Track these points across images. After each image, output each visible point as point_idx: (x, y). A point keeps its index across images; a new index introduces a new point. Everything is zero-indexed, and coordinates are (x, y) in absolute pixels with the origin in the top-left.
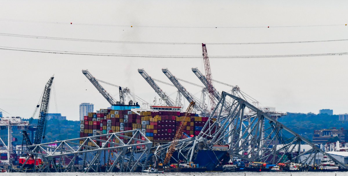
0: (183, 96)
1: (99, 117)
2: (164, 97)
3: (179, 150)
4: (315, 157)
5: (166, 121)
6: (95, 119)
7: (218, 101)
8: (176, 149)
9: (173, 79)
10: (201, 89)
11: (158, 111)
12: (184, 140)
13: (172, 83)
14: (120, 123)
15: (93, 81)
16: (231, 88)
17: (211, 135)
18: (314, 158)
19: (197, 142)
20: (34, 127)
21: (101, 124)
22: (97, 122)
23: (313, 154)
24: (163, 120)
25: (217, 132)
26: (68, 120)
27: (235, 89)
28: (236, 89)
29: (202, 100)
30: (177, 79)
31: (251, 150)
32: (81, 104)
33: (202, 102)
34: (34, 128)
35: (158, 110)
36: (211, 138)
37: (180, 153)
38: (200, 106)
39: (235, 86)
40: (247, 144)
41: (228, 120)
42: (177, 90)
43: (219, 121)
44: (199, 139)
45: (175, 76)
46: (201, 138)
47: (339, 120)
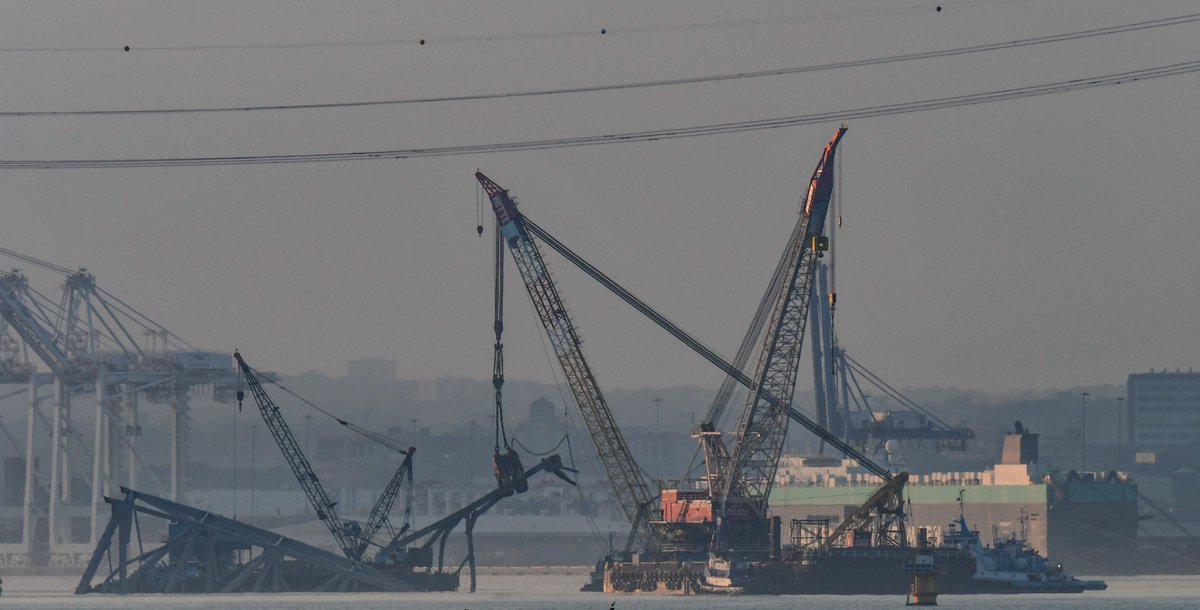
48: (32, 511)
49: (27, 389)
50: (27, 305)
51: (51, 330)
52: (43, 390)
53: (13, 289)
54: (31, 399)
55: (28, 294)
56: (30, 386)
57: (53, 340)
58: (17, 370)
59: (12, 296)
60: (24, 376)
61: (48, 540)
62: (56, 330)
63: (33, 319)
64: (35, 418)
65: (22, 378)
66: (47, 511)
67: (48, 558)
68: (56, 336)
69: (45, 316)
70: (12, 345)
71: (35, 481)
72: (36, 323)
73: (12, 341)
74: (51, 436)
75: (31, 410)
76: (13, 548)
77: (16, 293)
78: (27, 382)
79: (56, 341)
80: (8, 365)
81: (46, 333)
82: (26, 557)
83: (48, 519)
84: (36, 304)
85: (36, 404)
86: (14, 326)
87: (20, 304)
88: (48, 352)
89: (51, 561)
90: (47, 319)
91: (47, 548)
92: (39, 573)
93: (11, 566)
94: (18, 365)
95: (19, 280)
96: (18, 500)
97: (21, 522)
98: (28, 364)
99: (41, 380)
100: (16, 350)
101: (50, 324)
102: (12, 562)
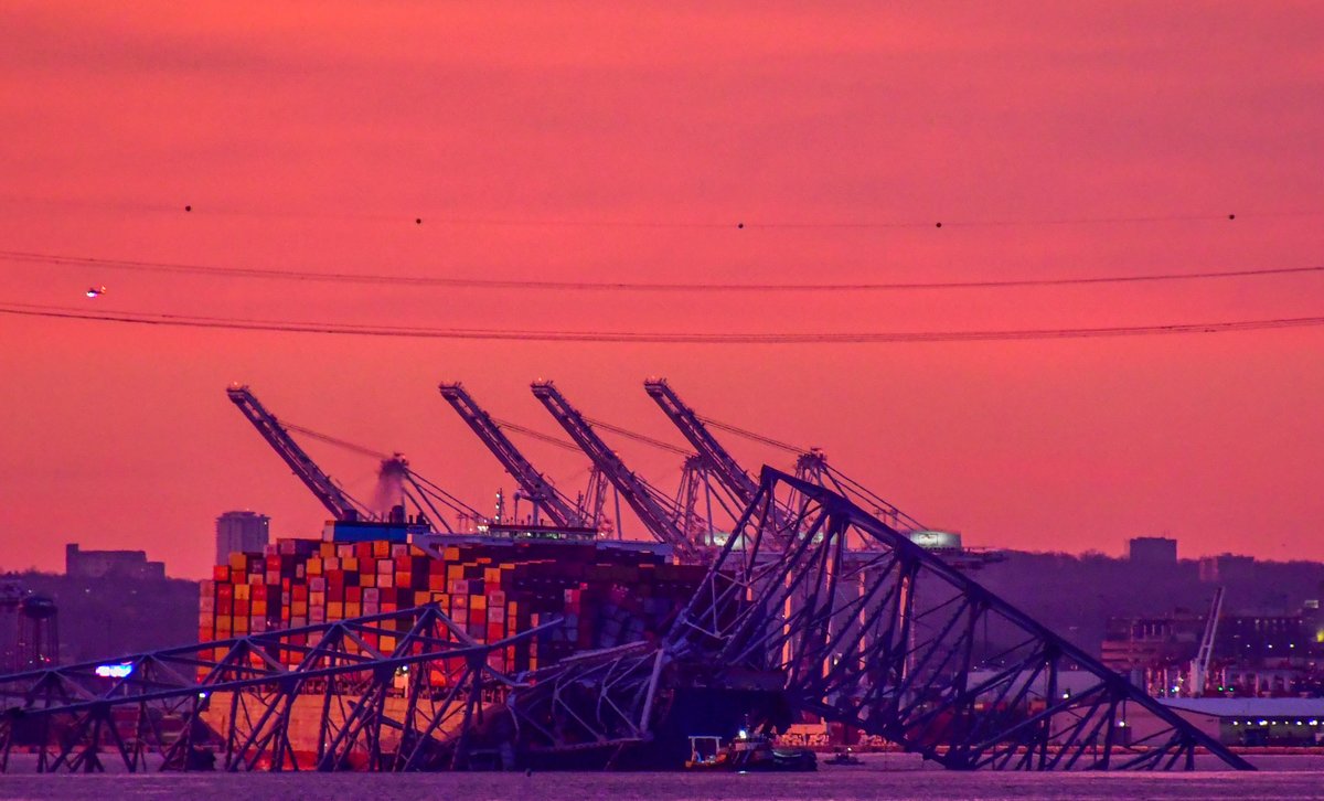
0: (610, 486)
1: (273, 569)
2: (538, 490)
3: (598, 688)
4: (1111, 715)
6: (260, 577)
7: (744, 507)
8: (589, 684)
9: (572, 421)
10: (681, 460)
12: (618, 653)
13: (570, 439)
14: (363, 588)
15: (271, 429)
16: (793, 459)
17: (720, 630)
18: (1107, 721)
19: (669, 659)
20: (41, 603)
21: (285, 595)
22: (268, 587)
23: (1104, 708)
24: (536, 577)
25: (742, 619)
26: (173, 577)
27: (806, 462)
28: (813, 460)
29: (684, 503)
30: (588, 424)
31: (870, 692)
32: (220, 515)
33: (683, 510)
34: (43, 606)
36: (719, 644)
37: (603, 698)
38: (678, 525)
39: (807, 449)
40: (855, 667)
41: (783, 577)
42: (591, 463)
43: (748, 580)
44: (675, 647)
45: (578, 409)
46: (682, 642)
47: (1202, 577)
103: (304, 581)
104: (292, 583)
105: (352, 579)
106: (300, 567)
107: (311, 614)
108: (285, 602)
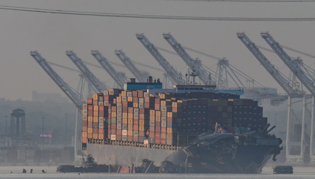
1: (106, 100)
5: (195, 107)
6: (102, 103)
11: (184, 92)
14: (134, 108)
21: (109, 110)
22: (104, 106)
24: (189, 105)
35: (185, 90)
48: (304, 144)
49: (302, 100)
50: (302, 70)
51: (311, 79)
52: (308, 101)
53: (297, 64)
54: (304, 104)
55: (303, 66)
56: (304, 99)
57: (312, 82)
58: (299, 93)
59: (297, 67)
60: (301, 95)
61: (309, 154)
62: (313, 79)
63: (305, 75)
64: (305, 110)
65: (301, 96)
66: (309, 143)
67: (310, 161)
68: (313, 81)
69: (309, 74)
70: (297, 84)
71: (305, 133)
72: (306, 76)
73: (297, 83)
74: (311, 117)
75: (304, 107)
76: (297, 157)
77: (299, 65)
78: (302, 97)
79: (313, 83)
80: (296, 91)
81: (309, 80)
82: (301, 160)
83: (310, 147)
84: (306, 69)
85: (306, 105)
86: (298, 78)
87: (300, 69)
88: (310, 86)
89: (311, 162)
90: (310, 75)
91: (309, 157)
92: (306, 166)
93: (296, 163)
94: (299, 91)
95: (300, 61)
96: (299, 140)
97: (300, 148)
98: (303, 91)
99: (308, 97)
100: (299, 86)
101: (311, 76)
102: (297, 162)
103: (115, 105)
104: (112, 106)
105: (130, 104)
106: (114, 100)
107: (117, 117)
108: (109, 112)
